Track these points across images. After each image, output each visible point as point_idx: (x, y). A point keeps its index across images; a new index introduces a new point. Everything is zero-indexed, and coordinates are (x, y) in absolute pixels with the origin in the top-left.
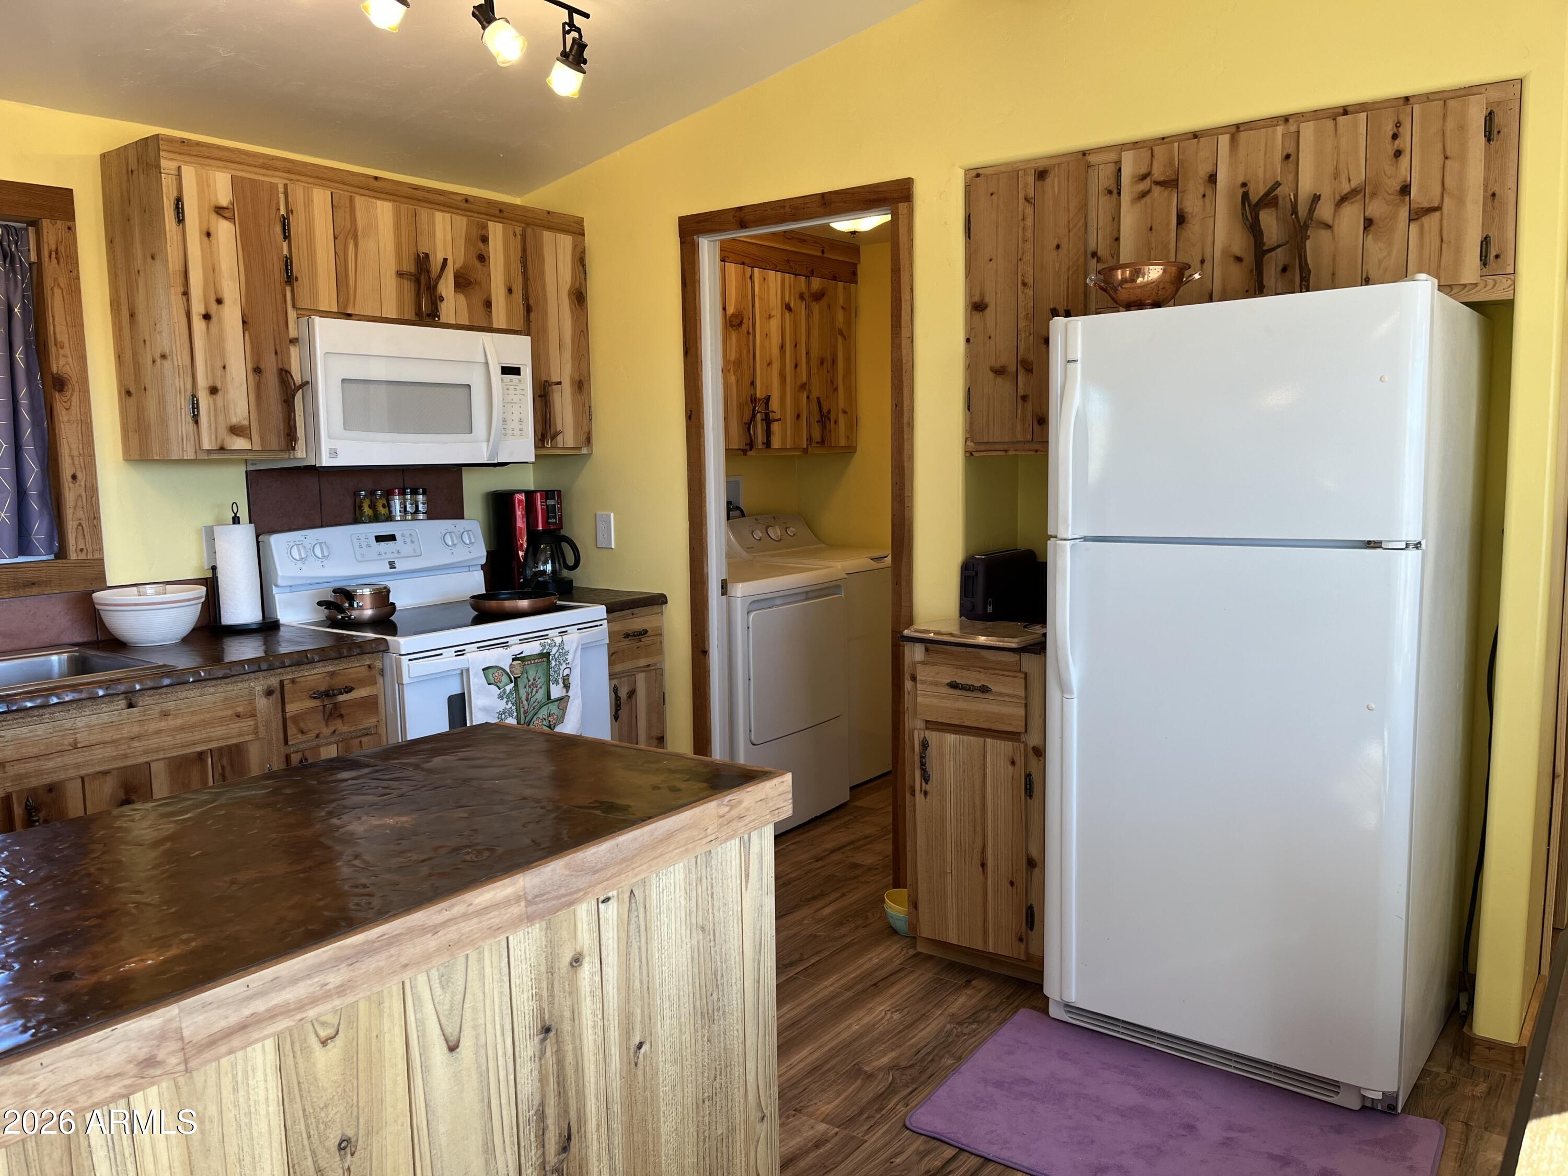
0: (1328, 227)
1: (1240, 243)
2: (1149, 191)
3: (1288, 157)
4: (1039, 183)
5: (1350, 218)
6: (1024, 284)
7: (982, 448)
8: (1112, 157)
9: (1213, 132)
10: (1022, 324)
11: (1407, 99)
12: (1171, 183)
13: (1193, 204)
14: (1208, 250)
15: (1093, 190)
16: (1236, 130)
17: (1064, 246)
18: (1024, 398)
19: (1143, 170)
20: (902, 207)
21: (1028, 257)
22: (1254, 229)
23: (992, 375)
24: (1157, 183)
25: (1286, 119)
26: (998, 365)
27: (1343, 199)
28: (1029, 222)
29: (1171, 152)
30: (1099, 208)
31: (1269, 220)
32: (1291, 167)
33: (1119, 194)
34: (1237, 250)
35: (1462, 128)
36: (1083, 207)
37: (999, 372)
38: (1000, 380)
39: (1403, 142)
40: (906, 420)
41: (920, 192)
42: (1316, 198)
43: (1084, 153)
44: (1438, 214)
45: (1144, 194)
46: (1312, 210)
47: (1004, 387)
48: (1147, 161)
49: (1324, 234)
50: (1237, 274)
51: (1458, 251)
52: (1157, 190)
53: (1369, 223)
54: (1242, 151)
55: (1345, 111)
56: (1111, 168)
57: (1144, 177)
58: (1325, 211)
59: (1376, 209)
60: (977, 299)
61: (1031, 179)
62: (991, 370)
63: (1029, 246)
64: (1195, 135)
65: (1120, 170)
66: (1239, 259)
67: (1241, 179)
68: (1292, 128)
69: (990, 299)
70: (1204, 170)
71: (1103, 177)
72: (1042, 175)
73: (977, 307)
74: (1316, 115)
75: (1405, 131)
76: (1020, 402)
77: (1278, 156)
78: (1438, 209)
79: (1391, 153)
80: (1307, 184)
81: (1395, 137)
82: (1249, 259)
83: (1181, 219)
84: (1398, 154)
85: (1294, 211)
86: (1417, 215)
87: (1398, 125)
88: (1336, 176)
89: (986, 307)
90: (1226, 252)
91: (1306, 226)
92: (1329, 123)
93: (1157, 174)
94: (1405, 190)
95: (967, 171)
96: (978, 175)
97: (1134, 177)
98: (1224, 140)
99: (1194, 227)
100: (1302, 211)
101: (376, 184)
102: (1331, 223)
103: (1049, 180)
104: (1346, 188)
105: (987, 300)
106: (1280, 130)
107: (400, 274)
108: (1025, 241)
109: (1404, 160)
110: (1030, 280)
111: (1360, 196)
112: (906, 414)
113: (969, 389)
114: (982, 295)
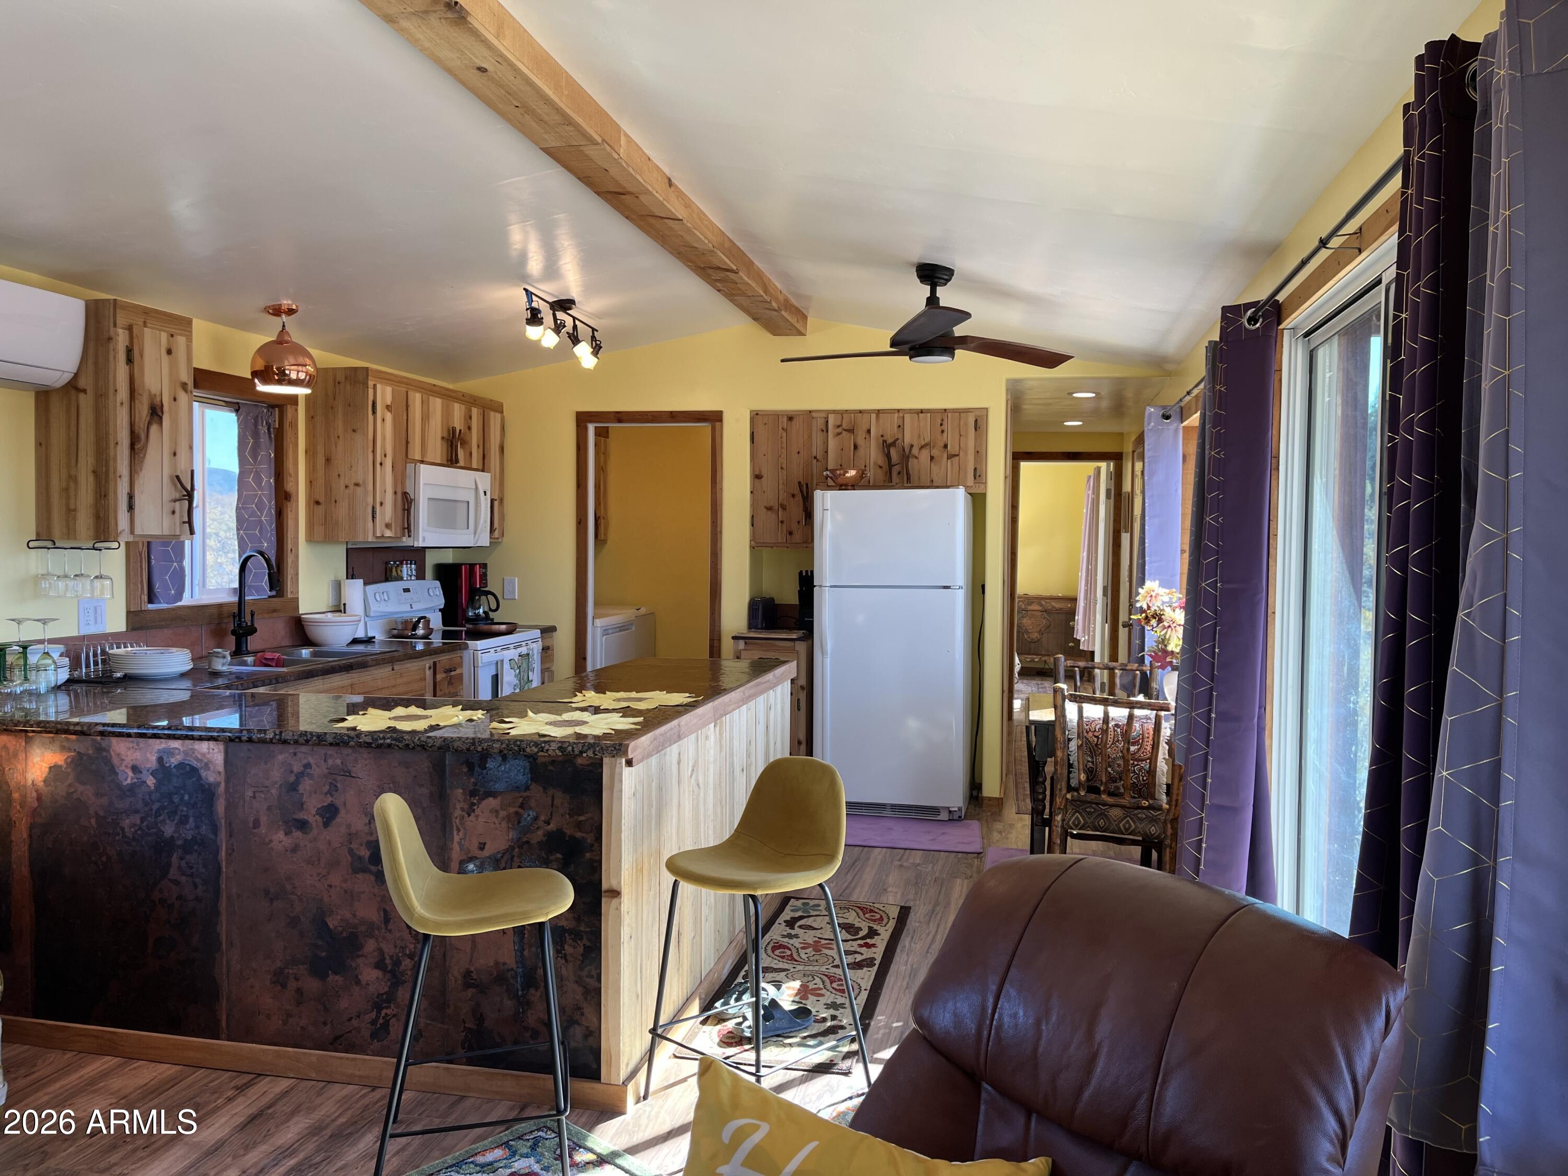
0: (916, 458)
1: (881, 460)
2: (841, 433)
3: (899, 426)
4: (789, 422)
5: (924, 455)
6: (782, 468)
7: (760, 545)
8: (824, 415)
9: (869, 412)
10: (781, 487)
11: (945, 410)
12: (851, 431)
13: (861, 441)
14: (868, 462)
15: (814, 429)
16: (879, 412)
17: (801, 452)
18: (782, 522)
19: (839, 423)
20: (717, 424)
21: (784, 455)
22: (888, 456)
23: (765, 510)
24: (844, 430)
25: (899, 411)
26: (768, 505)
27: (922, 447)
28: (784, 439)
29: (851, 417)
30: (817, 438)
31: (893, 452)
32: (901, 431)
33: (827, 432)
34: (880, 463)
35: (966, 424)
36: (810, 436)
37: (769, 509)
38: (769, 513)
39: (945, 427)
40: (719, 530)
41: (726, 417)
42: (912, 446)
43: (810, 412)
44: (957, 458)
45: (839, 434)
46: (910, 451)
47: (771, 516)
48: (840, 420)
49: (915, 461)
50: (880, 475)
51: (966, 473)
52: (844, 433)
53: (932, 458)
54: (881, 421)
55: (922, 411)
56: (823, 420)
57: (839, 426)
58: (915, 451)
59: (935, 452)
60: (757, 473)
61: (785, 419)
62: (765, 507)
63: (784, 451)
64: (861, 412)
65: (827, 422)
66: (881, 467)
67: (881, 434)
68: (901, 415)
69: (764, 473)
70: (865, 428)
71: (820, 423)
72: (790, 419)
73: (757, 476)
74: (911, 411)
75: (945, 422)
76: (780, 524)
77: (896, 426)
78: (958, 455)
79: (940, 431)
80: (908, 439)
81: (941, 425)
82: (886, 467)
83: (856, 447)
84: (943, 432)
85: (904, 450)
86: (950, 457)
87: (942, 420)
88: (919, 437)
89: (762, 477)
90: (875, 463)
91: (908, 457)
92: (916, 415)
93: (845, 426)
94: (946, 446)
95: (751, 411)
96: (757, 414)
97: (834, 426)
98: (874, 416)
99: (861, 451)
100: (907, 450)
101: (434, 388)
102: (917, 455)
103: (794, 422)
104: (923, 443)
105: (762, 474)
106: (896, 415)
107: (443, 438)
108: (782, 448)
109: (945, 434)
110: (784, 466)
111: (928, 447)
112: (719, 527)
113: (753, 516)
114: (760, 471)
